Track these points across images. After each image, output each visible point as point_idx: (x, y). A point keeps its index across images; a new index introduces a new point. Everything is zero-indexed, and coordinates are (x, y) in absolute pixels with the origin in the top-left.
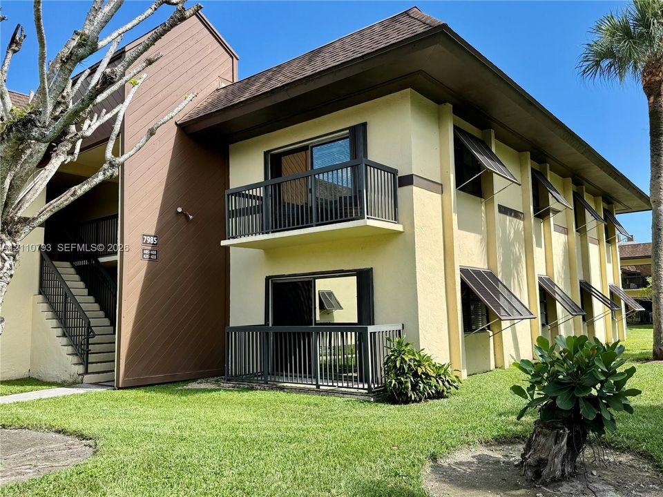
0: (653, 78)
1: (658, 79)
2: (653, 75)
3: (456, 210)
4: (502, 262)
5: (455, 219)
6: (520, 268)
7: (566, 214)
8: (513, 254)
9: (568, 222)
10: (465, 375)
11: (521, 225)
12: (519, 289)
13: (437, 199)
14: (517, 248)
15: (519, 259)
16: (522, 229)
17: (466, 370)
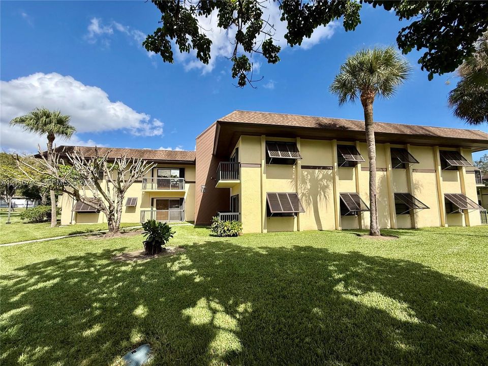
3: (267, 172)
4: (310, 188)
5: (264, 176)
6: (327, 190)
7: (386, 161)
8: (321, 185)
9: (387, 165)
10: (265, 231)
11: (330, 172)
12: (325, 199)
13: (258, 170)
14: (325, 182)
15: (327, 187)
16: (331, 174)
17: (266, 230)
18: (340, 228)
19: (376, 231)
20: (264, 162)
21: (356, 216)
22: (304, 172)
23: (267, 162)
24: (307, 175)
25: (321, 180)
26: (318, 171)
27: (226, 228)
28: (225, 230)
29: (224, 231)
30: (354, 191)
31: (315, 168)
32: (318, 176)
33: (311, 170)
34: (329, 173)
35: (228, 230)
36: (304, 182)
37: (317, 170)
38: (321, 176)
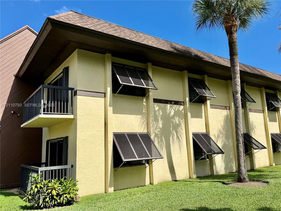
0: (228, 25)
1: (230, 25)
2: (227, 23)
3: (113, 104)
4: (162, 127)
5: (110, 109)
6: (179, 129)
7: (229, 99)
8: (173, 123)
9: (230, 103)
10: (111, 190)
11: (182, 107)
12: (178, 141)
13: (101, 101)
14: (177, 119)
15: (179, 125)
16: (182, 110)
17: (113, 188)
18: (194, 176)
19: (245, 177)
20: (109, 90)
21: (208, 160)
22: (155, 106)
23: (114, 91)
24: (158, 110)
25: (173, 117)
26: (170, 107)
27: (54, 193)
28: (52, 196)
29: (52, 198)
30: (204, 131)
31: (166, 102)
32: (170, 112)
33: (162, 105)
34: (181, 110)
35: (58, 195)
36: (156, 120)
37: (169, 105)
38: (172, 113)
